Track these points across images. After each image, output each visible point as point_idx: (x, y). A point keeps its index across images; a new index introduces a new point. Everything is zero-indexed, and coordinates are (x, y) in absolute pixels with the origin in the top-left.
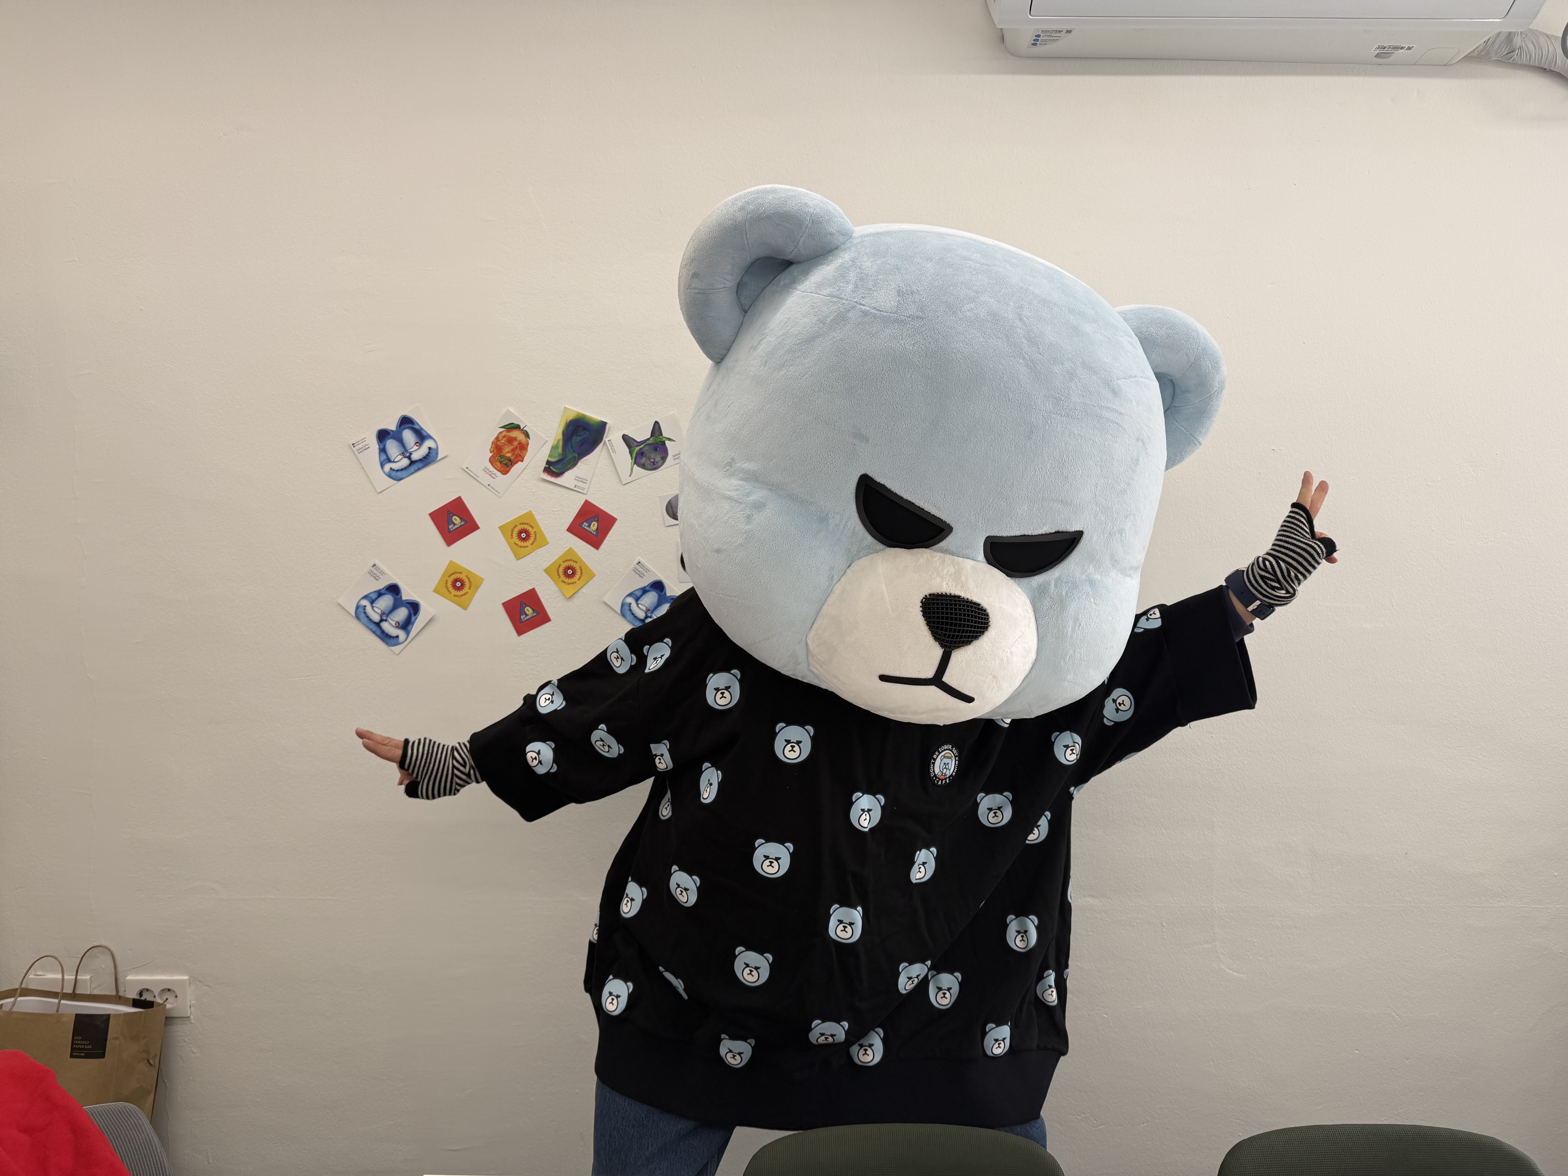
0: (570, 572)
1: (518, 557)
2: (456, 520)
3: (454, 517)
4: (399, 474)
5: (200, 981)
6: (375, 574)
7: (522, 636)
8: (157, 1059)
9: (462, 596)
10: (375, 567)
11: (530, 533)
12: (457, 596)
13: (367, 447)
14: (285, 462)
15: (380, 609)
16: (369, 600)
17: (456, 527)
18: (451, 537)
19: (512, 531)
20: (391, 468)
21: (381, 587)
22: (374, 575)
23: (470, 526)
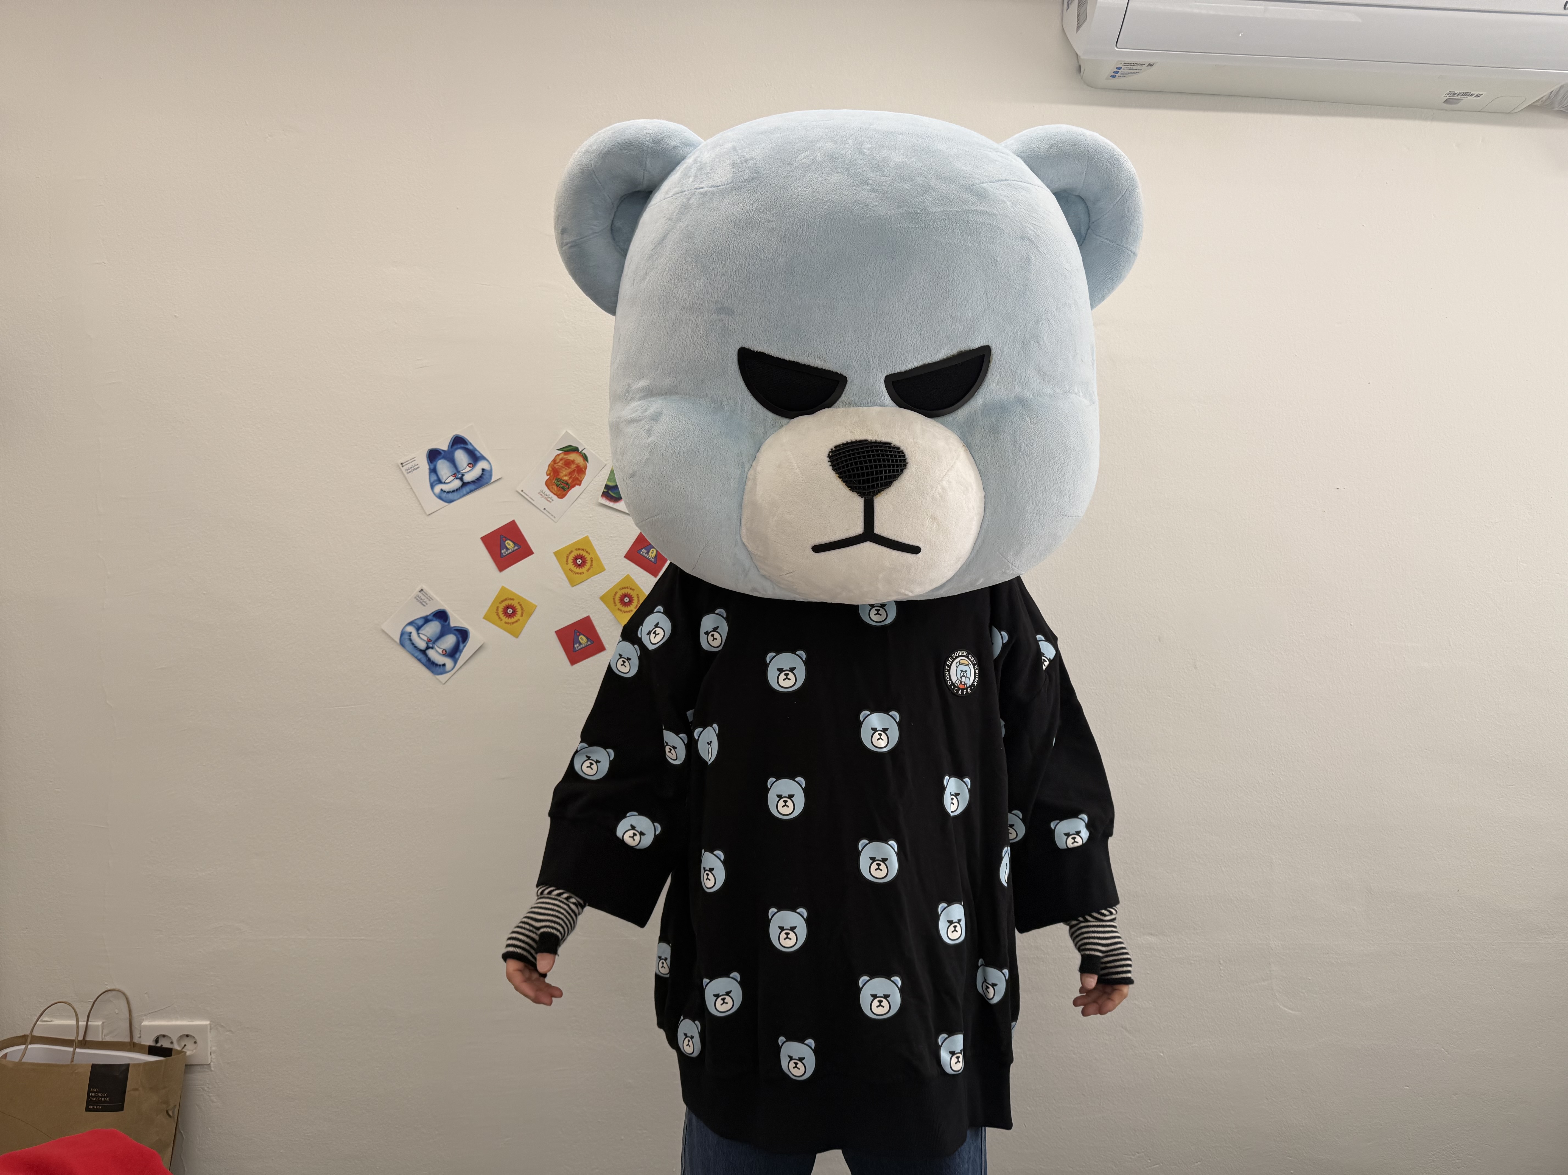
0: (626, 600)
1: (573, 584)
2: (509, 545)
3: (507, 542)
4: (450, 496)
5: (223, 1027)
6: (422, 599)
7: (576, 666)
8: (176, 1110)
9: (513, 623)
10: (422, 592)
11: (587, 559)
12: (508, 623)
13: (416, 467)
14: (328, 481)
15: (426, 636)
16: (414, 626)
17: (509, 551)
18: (503, 562)
19: (568, 557)
20: (442, 490)
21: (428, 613)
22: (421, 601)
23: (524, 551)
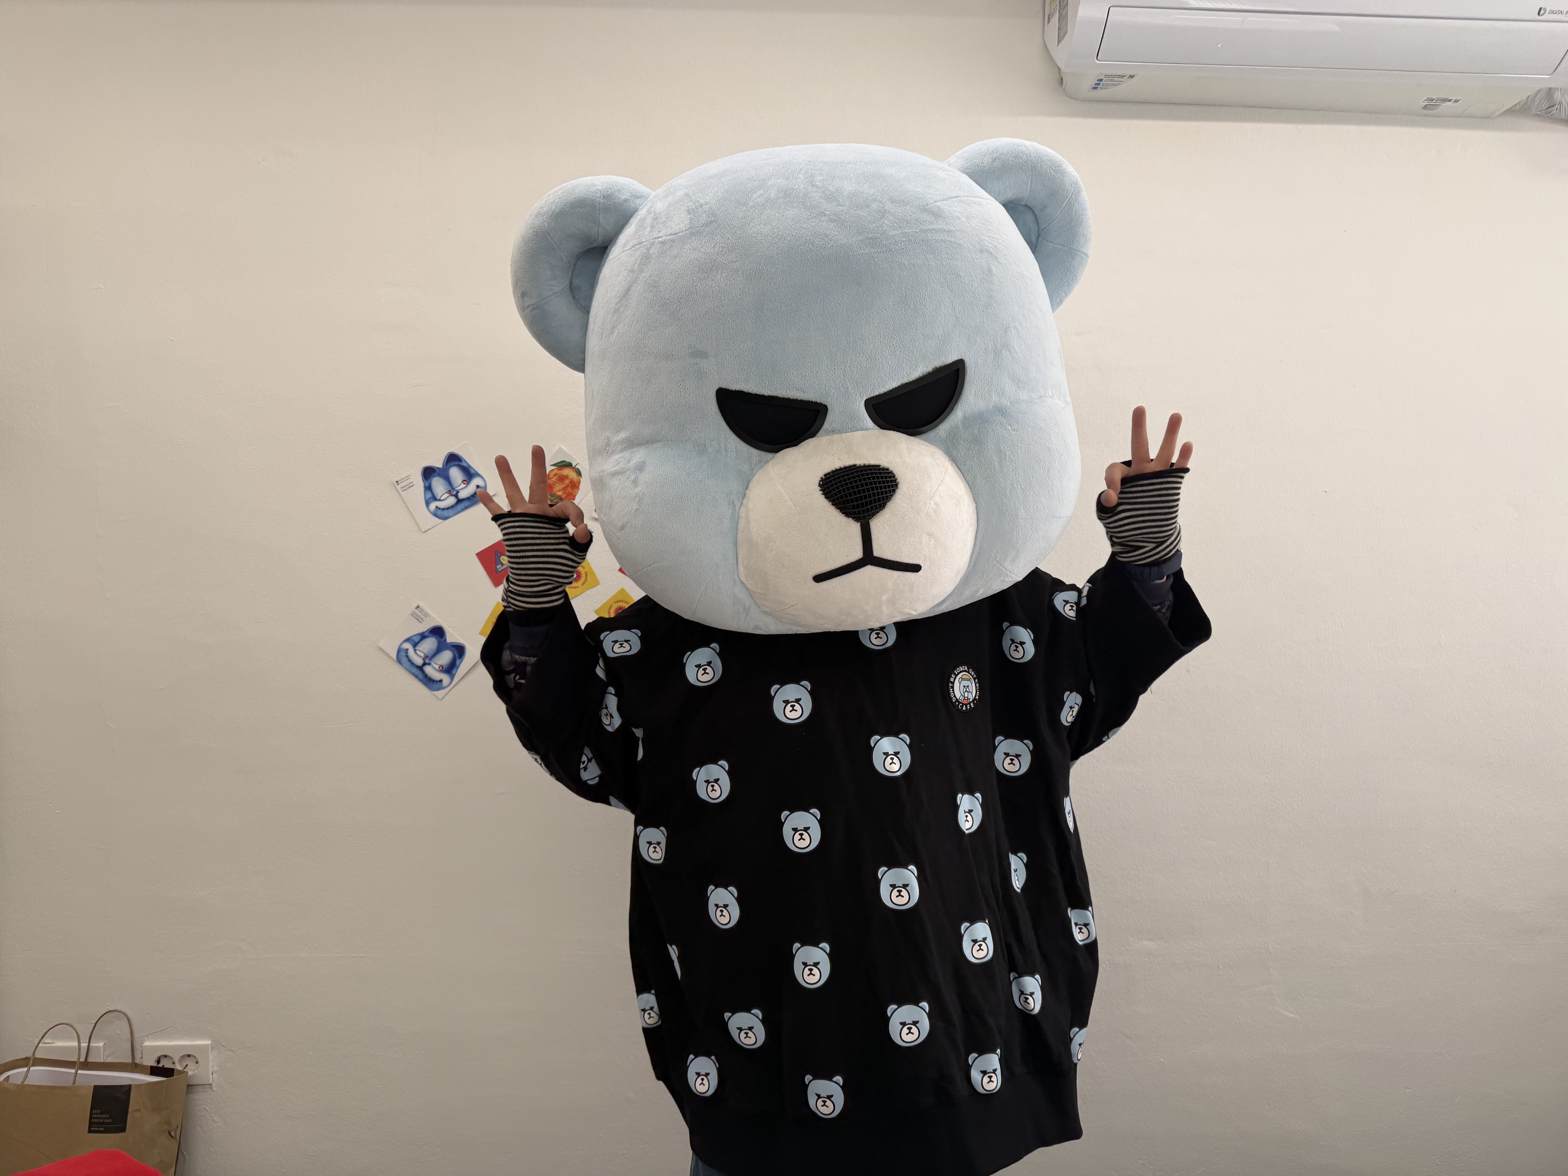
5: (224, 1046)
6: (418, 616)
10: (418, 609)
21: (425, 630)
